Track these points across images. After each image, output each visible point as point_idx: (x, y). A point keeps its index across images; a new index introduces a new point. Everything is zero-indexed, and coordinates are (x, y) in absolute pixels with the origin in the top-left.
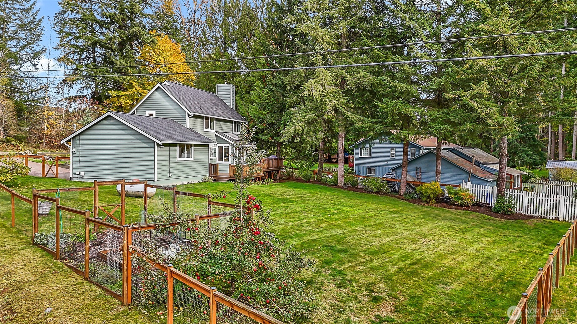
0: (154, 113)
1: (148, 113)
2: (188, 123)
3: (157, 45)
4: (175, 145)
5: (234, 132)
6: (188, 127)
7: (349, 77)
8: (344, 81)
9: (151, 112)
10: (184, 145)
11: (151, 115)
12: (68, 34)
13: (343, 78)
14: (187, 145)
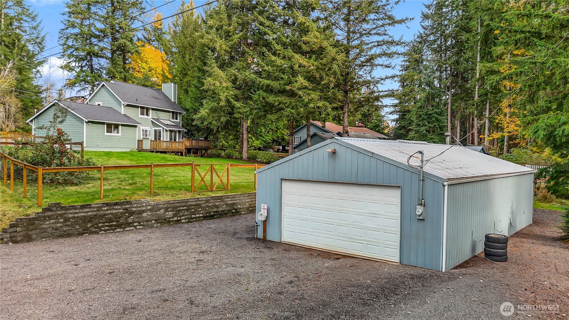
0: (101, 103)
1: (96, 104)
2: (123, 111)
3: (142, 55)
4: (104, 123)
5: (171, 120)
6: (122, 113)
7: (239, 76)
8: (236, 79)
9: (99, 103)
10: (111, 124)
11: (99, 105)
12: (69, 47)
13: (235, 76)
14: (114, 124)
